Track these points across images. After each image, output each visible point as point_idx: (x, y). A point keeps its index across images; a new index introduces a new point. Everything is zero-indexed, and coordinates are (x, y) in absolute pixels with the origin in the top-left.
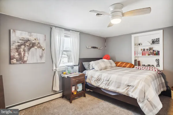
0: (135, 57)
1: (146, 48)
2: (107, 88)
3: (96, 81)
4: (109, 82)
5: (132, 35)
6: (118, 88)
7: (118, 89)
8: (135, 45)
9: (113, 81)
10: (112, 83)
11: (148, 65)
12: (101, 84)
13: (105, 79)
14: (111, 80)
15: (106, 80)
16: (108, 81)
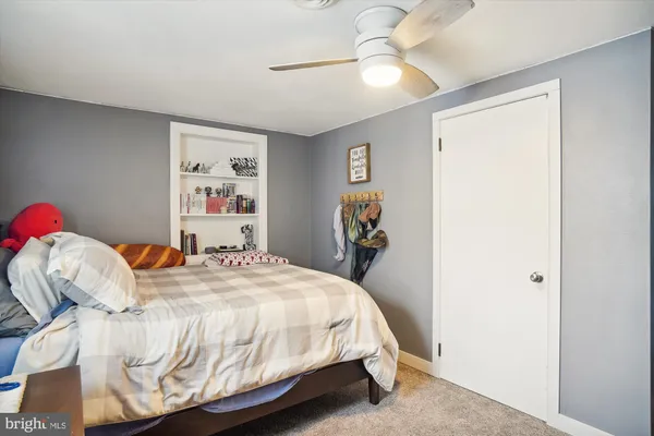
0: (183, 219)
1: (216, 185)
2: (256, 378)
3: (169, 381)
4: (254, 346)
5: (172, 123)
6: (305, 350)
7: (306, 355)
8: (184, 167)
9: (278, 332)
10: (273, 342)
11: (221, 247)
12: (213, 375)
13: (231, 339)
14: (263, 332)
15: (237, 344)
16: (249, 342)
